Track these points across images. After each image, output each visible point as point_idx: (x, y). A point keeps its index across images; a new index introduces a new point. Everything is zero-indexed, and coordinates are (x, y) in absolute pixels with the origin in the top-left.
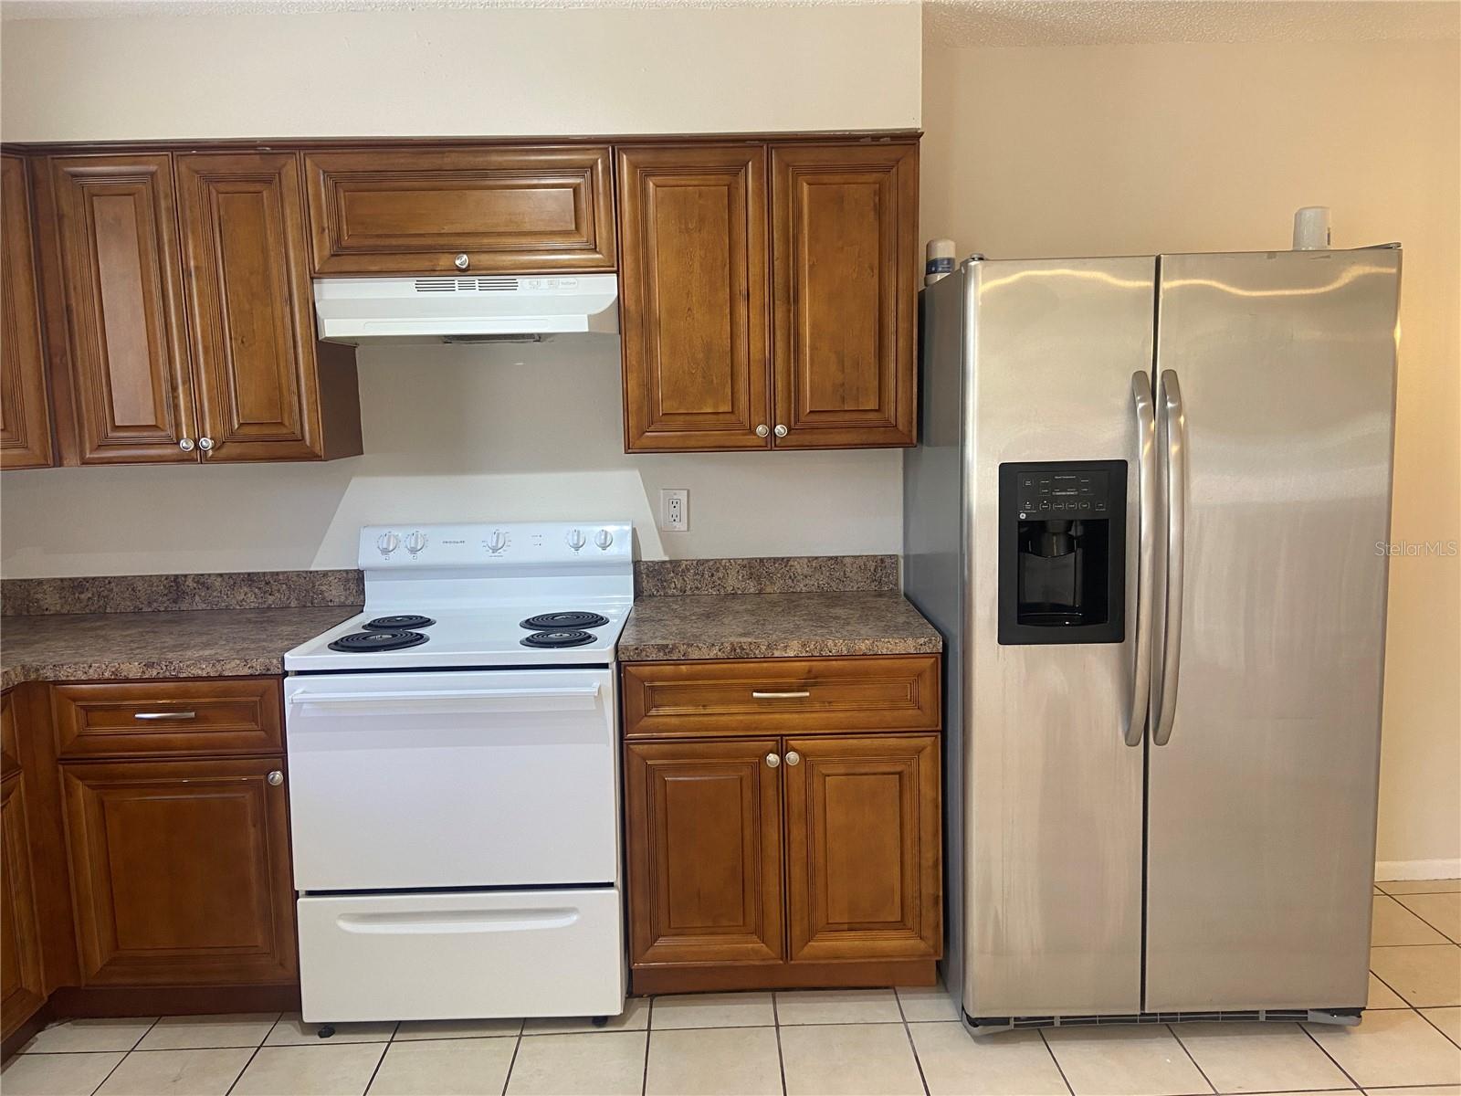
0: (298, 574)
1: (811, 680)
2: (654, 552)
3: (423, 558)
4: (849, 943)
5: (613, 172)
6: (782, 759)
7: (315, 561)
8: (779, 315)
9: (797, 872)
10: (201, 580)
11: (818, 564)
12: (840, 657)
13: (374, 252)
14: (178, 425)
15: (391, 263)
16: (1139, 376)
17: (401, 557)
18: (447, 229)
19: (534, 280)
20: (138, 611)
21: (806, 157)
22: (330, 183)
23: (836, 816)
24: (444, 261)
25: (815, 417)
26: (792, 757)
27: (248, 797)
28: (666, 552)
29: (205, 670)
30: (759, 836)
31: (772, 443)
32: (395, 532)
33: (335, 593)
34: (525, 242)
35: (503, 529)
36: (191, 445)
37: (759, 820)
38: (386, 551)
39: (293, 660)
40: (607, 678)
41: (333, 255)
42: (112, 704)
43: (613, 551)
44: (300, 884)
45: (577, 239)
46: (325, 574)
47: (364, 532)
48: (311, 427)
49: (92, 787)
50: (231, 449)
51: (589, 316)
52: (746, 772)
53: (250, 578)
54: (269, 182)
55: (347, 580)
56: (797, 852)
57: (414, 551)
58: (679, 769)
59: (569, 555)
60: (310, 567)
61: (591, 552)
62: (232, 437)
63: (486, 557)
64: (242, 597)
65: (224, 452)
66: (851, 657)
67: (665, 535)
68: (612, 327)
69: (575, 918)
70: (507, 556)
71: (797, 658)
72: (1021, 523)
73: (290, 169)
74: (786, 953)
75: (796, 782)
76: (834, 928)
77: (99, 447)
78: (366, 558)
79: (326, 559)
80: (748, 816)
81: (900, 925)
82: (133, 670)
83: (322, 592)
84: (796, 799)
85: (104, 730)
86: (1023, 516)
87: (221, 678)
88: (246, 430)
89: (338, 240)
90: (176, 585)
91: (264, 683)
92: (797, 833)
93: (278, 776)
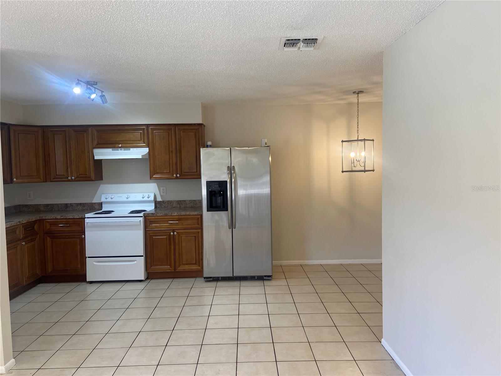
0: (90, 203)
1: (179, 220)
2: (159, 199)
3: (113, 200)
4: (187, 268)
5: (148, 130)
6: (174, 233)
7: (93, 200)
8: (178, 155)
9: (177, 254)
10: (71, 204)
11: (191, 201)
12: (184, 215)
13: (104, 144)
14: (68, 175)
15: (107, 146)
16: (228, 167)
17: (109, 200)
18: (117, 140)
19: (133, 149)
20: (59, 210)
21: (182, 127)
22: (97, 132)
23: (184, 244)
24: (117, 145)
25: (184, 173)
26: (175, 233)
27: (78, 240)
28: (162, 199)
29: (71, 217)
30: (170, 248)
31: (177, 178)
32: (108, 195)
33: (97, 207)
34: (131, 142)
35: (129, 194)
36: (70, 178)
37: (170, 245)
38: (106, 199)
39: (87, 215)
40: (141, 219)
41: (97, 145)
42: (55, 223)
43: (150, 199)
44: (87, 256)
45: (141, 141)
46: (95, 203)
47: (102, 195)
48: (93, 176)
49: (51, 238)
50: (78, 179)
51: (142, 155)
52: (168, 236)
53: (80, 204)
54: (86, 132)
55: (99, 204)
56: (177, 250)
57: (112, 198)
58: (156, 236)
59: (142, 199)
60: (92, 201)
61: (146, 199)
62: (78, 177)
63: (125, 200)
64: (79, 208)
65: (76, 180)
66: (186, 215)
67: (161, 196)
68: (147, 157)
69: (136, 262)
70: (130, 199)
71: (176, 216)
72: (210, 191)
73: (90, 129)
74: (175, 269)
75: (177, 238)
76: (184, 264)
77: (54, 179)
78: (103, 200)
79: (95, 201)
80: (168, 244)
81: (195, 264)
82: (59, 217)
83: (94, 207)
84: (177, 241)
85: (54, 228)
86: (210, 190)
87: (74, 218)
88: (80, 176)
89: (98, 142)
90: (66, 205)
91: (81, 219)
92: (177, 247)
93: (84, 236)
